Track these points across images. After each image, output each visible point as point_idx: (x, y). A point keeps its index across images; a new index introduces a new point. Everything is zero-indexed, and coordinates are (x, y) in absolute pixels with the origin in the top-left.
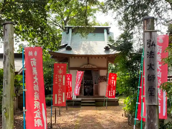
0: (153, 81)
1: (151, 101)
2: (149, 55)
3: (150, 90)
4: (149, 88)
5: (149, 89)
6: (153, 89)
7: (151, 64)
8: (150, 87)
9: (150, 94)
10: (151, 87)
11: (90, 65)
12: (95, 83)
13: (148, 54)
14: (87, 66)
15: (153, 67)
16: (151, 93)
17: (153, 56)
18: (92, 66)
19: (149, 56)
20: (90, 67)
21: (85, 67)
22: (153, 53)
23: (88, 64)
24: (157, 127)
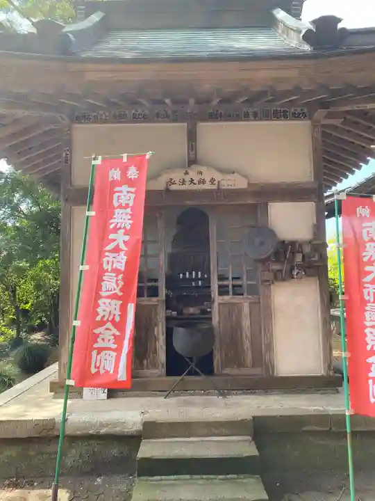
11: (203, 169)
12: (223, 291)
14: (187, 178)
18: (218, 177)
20: (208, 186)
21: (171, 182)
23: (193, 161)
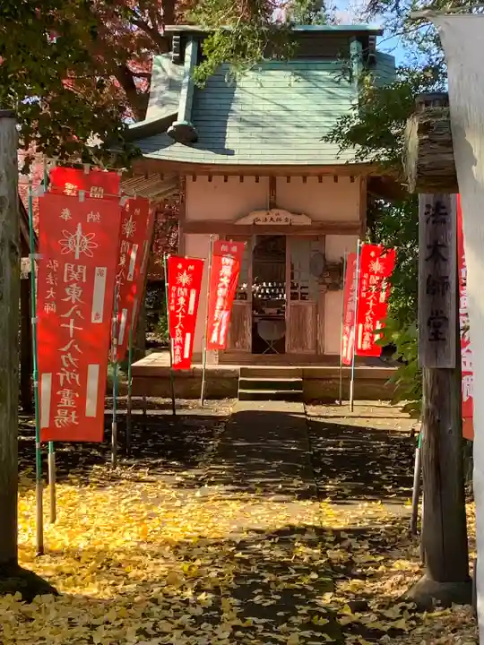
0: (443, 294)
1: (436, 356)
2: (433, 215)
3: (432, 324)
4: (430, 315)
5: (431, 319)
6: (441, 320)
7: (436, 242)
8: (432, 314)
9: (433, 334)
10: (437, 314)
12: (294, 297)
13: (428, 213)
14: (269, 218)
15: (442, 251)
16: (437, 331)
17: (443, 217)
18: (290, 216)
19: (432, 219)
22: (444, 208)
24: (453, 434)
